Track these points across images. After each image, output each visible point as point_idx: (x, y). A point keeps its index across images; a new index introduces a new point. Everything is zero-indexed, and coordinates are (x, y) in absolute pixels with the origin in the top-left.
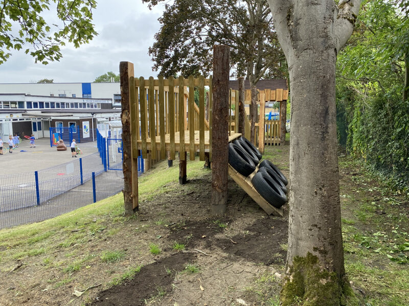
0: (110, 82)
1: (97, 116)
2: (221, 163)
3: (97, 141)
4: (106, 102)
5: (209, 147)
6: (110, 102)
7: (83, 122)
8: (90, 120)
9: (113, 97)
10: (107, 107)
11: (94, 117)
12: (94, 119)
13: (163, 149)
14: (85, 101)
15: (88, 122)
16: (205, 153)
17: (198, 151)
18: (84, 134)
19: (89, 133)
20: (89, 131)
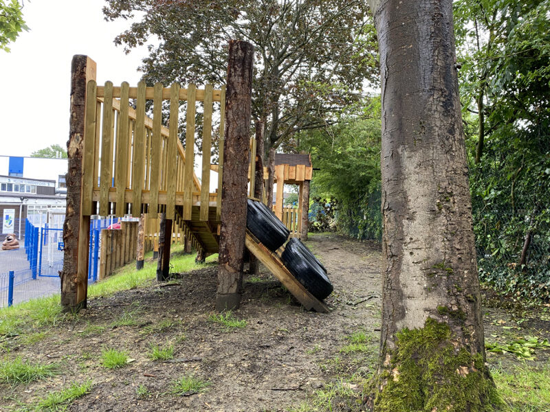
0: (55, 158)
1: (30, 202)
2: (235, 224)
3: (24, 239)
4: (46, 185)
5: (215, 198)
6: (52, 185)
7: (5, 210)
8: (17, 207)
9: (57, 179)
10: (45, 192)
11: (24, 203)
12: (23, 206)
13: (138, 201)
14: (12, 181)
15: (14, 210)
16: (210, 208)
17: (198, 204)
18: (4, 228)
19: (12, 228)
20: (13, 223)
